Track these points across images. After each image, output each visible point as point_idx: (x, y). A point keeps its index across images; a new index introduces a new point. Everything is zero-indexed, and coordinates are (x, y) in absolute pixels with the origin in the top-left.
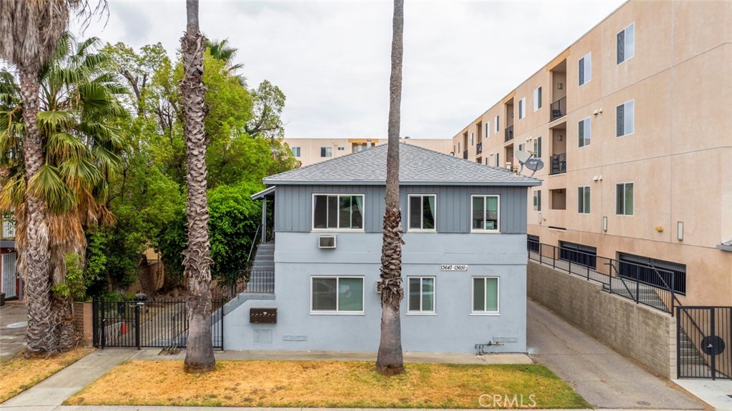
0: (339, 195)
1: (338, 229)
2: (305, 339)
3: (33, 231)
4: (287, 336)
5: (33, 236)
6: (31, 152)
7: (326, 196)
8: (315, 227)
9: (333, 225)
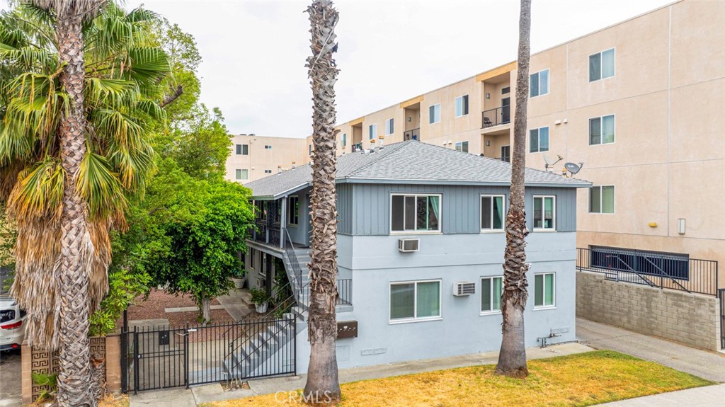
0: (416, 196)
1: (416, 231)
2: (383, 351)
3: (75, 244)
4: (365, 351)
5: (75, 251)
6: (76, 133)
7: (403, 196)
8: (393, 230)
9: (410, 227)
